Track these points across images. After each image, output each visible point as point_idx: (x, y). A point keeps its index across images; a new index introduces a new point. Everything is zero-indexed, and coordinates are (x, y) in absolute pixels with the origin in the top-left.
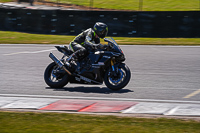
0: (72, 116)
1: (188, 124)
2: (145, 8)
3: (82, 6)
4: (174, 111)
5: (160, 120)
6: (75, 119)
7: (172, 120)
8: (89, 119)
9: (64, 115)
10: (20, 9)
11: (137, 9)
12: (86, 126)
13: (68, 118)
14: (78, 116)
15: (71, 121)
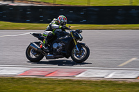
0: (40, 79)
1: (121, 84)
2: (92, 4)
3: (48, 3)
4: (111, 75)
5: (102, 82)
6: (43, 82)
7: (110, 82)
8: (53, 82)
9: (35, 79)
10: (5, 6)
11: (86, 5)
12: (51, 86)
13: (38, 81)
14: (45, 80)
15: (40, 83)
